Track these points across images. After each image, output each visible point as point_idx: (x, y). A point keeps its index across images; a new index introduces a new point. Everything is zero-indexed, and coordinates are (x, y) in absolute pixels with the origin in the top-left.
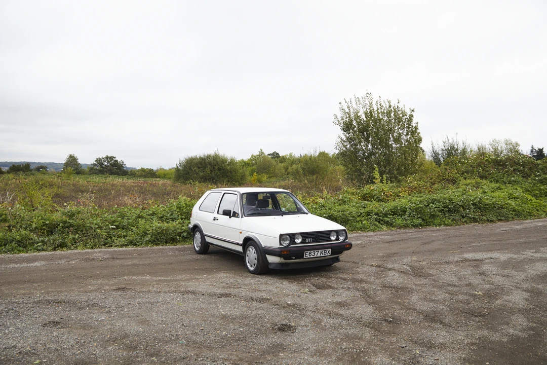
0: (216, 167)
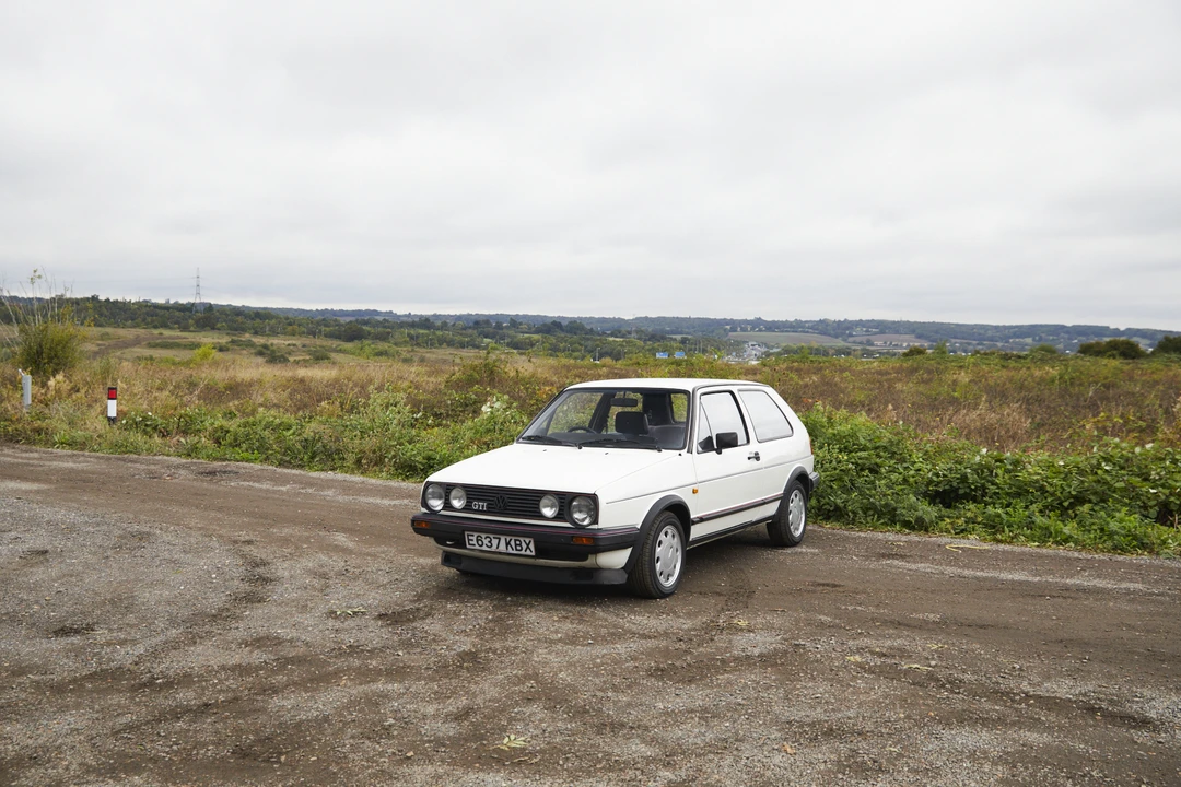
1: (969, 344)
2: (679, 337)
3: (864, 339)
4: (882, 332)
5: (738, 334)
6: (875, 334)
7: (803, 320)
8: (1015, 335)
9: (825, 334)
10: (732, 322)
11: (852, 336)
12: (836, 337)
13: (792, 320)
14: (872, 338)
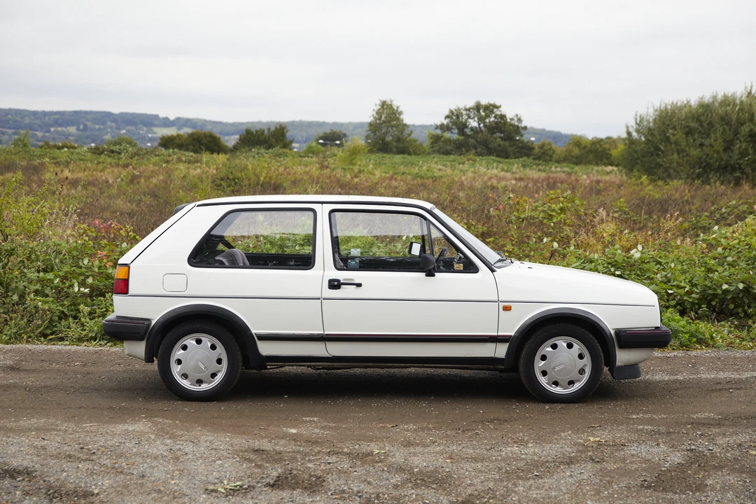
8: (56, 123)
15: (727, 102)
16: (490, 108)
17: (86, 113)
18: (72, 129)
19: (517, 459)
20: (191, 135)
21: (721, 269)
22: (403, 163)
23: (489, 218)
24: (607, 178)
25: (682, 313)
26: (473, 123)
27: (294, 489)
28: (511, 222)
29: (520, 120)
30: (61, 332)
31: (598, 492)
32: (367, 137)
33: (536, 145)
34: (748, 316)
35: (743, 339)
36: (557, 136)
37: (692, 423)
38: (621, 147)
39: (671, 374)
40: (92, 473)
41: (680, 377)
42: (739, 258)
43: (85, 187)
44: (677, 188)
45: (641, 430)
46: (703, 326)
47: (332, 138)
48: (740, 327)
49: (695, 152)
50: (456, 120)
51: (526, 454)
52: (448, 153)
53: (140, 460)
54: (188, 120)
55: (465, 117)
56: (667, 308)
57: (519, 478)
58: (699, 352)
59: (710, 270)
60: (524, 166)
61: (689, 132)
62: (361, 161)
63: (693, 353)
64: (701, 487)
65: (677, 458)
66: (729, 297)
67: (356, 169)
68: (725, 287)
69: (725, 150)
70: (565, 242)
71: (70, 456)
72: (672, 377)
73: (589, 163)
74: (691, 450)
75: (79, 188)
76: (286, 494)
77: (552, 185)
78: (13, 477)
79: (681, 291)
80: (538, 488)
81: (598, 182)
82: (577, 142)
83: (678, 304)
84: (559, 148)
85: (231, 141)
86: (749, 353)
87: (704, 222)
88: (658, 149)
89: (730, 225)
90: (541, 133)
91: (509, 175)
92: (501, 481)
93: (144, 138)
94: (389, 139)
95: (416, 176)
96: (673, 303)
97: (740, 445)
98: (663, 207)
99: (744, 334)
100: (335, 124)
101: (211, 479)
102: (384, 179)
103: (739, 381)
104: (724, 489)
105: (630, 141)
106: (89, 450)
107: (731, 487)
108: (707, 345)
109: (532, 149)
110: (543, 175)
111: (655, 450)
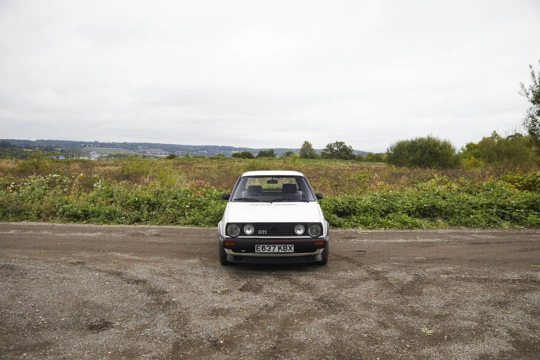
0: (427, 151)
1: (184, 153)
2: (60, 149)
3: (142, 151)
4: (150, 148)
5: (88, 148)
6: (147, 148)
7: (116, 142)
8: (201, 150)
9: (126, 149)
10: (84, 143)
11: (137, 149)
12: (131, 150)
13: (111, 142)
14: (145, 150)
15: (421, 140)
16: (341, 143)
17: (210, 146)
18: (206, 152)
19: (344, 278)
20: (242, 153)
21: (423, 199)
22: (312, 162)
23: (338, 179)
24: (380, 166)
25: (409, 215)
26: (336, 148)
27: (249, 292)
28: (346, 181)
29: (351, 147)
30: (178, 221)
31: (377, 295)
32: (300, 153)
33: (357, 155)
34: (434, 216)
35: (433, 225)
36: (364, 153)
37: (415, 262)
38: (386, 156)
39: (406, 240)
40: (169, 282)
41: (409, 241)
42: (430, 194)
43: (204, 170)
44: (404, 169)
45: (395, 265)
46: (418, 221)
47: (289, 153)
48: (431, 221)
49: (411, 158)
50: (330, 147)
51: (347, 276)
52: (327, 158)
53: (190, 276)
54: (243, 148)
55: (333, 146)
56: (404, 213)
57: (344, 287)
58: (416, 230)
59: (419, 199)
60: (352, 163)
61: (409, 151)
62: (297, 161)
63: (414, 231)
64: (420, 294)
65: (410, 278)
66: (427, 209)
67: (296, 163)
68: (425, 205)
69: (421, 157)
70: (365, 188)
71: (163, 274)
72: (406, 241)
73: (375, 161)
74: (416, 275)
75: (202, 170)
76: (245, 294)
77: (362, 168)
78: (137, 283)
79: (409, 207)
80: (351, 293)
81: (377, 168)
82: (370, 154)
83: (407, 212)
84: (364, 157)
85: (255, 155)
86: (435, 231)
87: (416, 181)
88: (399, 156)
89: (425, 182)
90: (359, 152)
91: (347, 165)
92: (336, 288)
93: (228, 155)
94: (307, 154)
95: (317, 166)
96: (406, 211)
97: (436, 272)
98: (401, 175)
99: (433, 223)
100: (290, 149)
101: (216, 286)
102: (305, 167)
103: (433, 243)
104: (431, 294)
105: (388, 154)
106: (172, 271)
107: (434, 293)
108: (419, 228)
109: (355, 157)
110: (359, 165)
111: (401, 274)
